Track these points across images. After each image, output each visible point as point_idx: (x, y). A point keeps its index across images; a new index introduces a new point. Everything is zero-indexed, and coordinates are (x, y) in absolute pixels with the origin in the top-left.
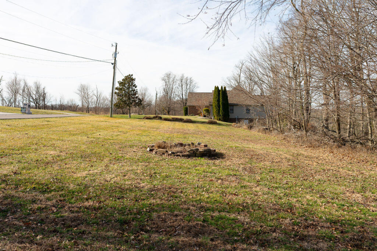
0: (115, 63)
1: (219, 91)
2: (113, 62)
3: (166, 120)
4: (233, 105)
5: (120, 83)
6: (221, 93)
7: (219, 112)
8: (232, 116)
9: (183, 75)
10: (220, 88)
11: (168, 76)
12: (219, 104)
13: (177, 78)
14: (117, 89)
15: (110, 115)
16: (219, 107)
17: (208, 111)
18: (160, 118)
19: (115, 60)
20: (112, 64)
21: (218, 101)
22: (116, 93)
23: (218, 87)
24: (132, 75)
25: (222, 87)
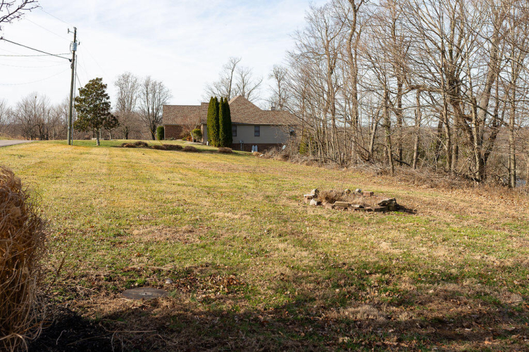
0: (74, 60)
1: (217, 104)
2: (71, 58)
3: (157, 147)
4: (236, 125)
5: (82, 92)
6: (220, 106)
7: (218, 135)
8: (235, 140)
9: (149, 78)
10: (219, 100)
11: (126, 78)
12: (217, 122)
13: (138, 82)
14: (76, 100)
15: (67, 141)
16: (218, 127)
17: (199, 133)
18: (146, 145)
19: (74, 54)
20: (70, 61)
21: (217, 119)
22: (75, 106)
23: (216, 99)
24: (101, 79)
25: (222, 99)
